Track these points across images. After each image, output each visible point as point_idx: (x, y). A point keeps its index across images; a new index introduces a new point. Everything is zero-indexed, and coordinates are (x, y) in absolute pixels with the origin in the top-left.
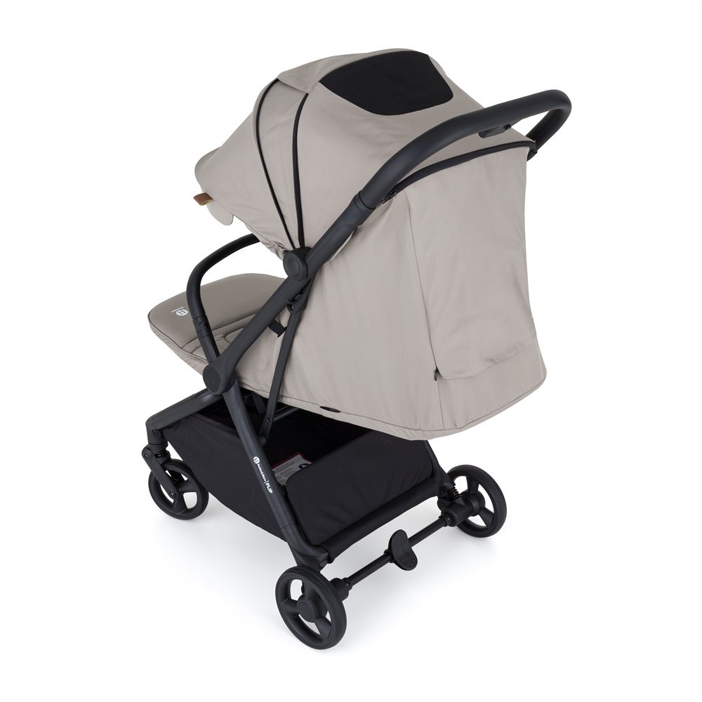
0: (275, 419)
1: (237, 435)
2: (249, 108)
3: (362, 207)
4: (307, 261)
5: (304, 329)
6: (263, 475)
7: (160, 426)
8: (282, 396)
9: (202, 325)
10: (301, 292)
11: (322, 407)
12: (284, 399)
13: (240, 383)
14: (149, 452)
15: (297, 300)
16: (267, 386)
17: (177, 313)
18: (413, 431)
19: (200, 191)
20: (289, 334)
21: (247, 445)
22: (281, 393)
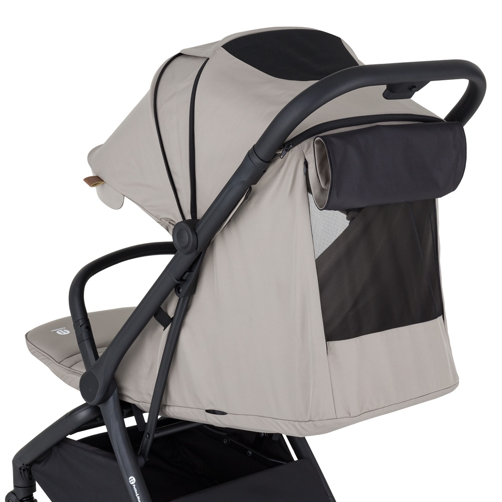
0: (156, 436)
1: (115, 459)
2: (146, 87)
3: (256, 160)
4: (197, 231)
5: (192, 318)
6: (138, 498)
7: (28, 460)
8: (165, 406)
9: (83, 328)
10: (190, 269)
11: (208, 411)
12: (167, 409)
13: (120, 395)
14: (13, 498)
15: (185, 280)
16: (150, 395)
17: (58, 332)
18: (303, 424)
19: (90, 174)
20: (176, 325)
21: (123, 463)
22: (163, 402)
